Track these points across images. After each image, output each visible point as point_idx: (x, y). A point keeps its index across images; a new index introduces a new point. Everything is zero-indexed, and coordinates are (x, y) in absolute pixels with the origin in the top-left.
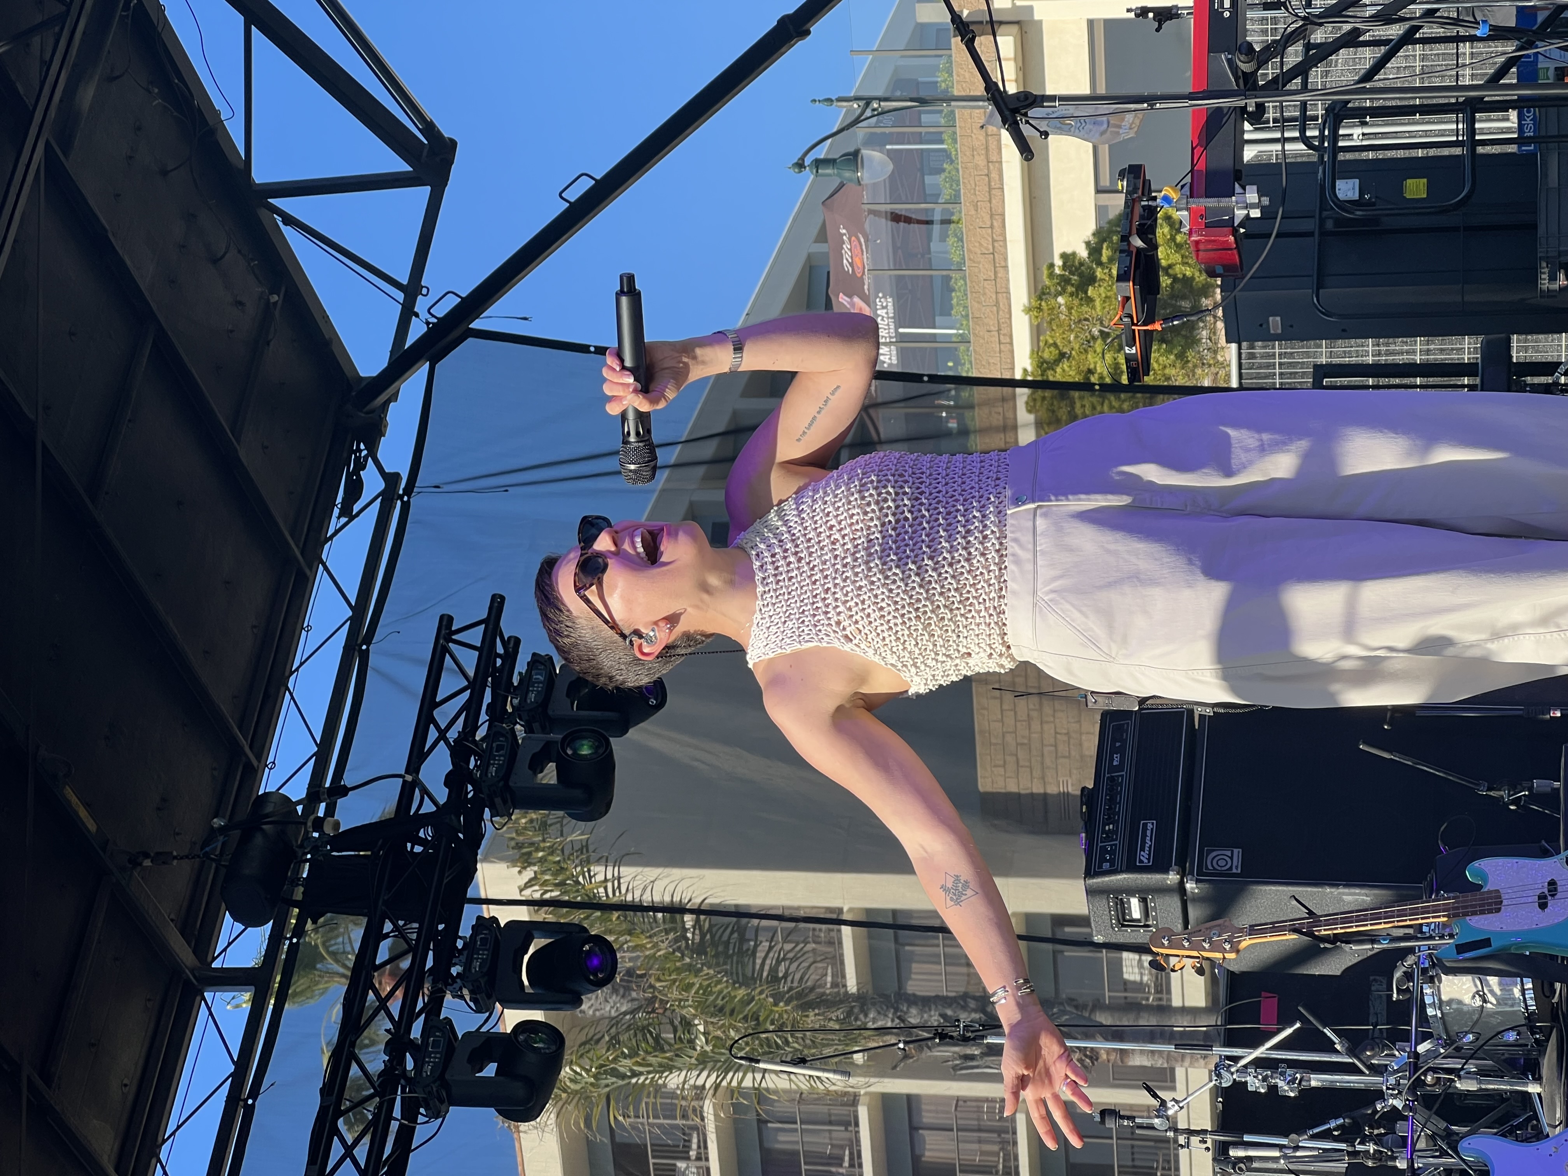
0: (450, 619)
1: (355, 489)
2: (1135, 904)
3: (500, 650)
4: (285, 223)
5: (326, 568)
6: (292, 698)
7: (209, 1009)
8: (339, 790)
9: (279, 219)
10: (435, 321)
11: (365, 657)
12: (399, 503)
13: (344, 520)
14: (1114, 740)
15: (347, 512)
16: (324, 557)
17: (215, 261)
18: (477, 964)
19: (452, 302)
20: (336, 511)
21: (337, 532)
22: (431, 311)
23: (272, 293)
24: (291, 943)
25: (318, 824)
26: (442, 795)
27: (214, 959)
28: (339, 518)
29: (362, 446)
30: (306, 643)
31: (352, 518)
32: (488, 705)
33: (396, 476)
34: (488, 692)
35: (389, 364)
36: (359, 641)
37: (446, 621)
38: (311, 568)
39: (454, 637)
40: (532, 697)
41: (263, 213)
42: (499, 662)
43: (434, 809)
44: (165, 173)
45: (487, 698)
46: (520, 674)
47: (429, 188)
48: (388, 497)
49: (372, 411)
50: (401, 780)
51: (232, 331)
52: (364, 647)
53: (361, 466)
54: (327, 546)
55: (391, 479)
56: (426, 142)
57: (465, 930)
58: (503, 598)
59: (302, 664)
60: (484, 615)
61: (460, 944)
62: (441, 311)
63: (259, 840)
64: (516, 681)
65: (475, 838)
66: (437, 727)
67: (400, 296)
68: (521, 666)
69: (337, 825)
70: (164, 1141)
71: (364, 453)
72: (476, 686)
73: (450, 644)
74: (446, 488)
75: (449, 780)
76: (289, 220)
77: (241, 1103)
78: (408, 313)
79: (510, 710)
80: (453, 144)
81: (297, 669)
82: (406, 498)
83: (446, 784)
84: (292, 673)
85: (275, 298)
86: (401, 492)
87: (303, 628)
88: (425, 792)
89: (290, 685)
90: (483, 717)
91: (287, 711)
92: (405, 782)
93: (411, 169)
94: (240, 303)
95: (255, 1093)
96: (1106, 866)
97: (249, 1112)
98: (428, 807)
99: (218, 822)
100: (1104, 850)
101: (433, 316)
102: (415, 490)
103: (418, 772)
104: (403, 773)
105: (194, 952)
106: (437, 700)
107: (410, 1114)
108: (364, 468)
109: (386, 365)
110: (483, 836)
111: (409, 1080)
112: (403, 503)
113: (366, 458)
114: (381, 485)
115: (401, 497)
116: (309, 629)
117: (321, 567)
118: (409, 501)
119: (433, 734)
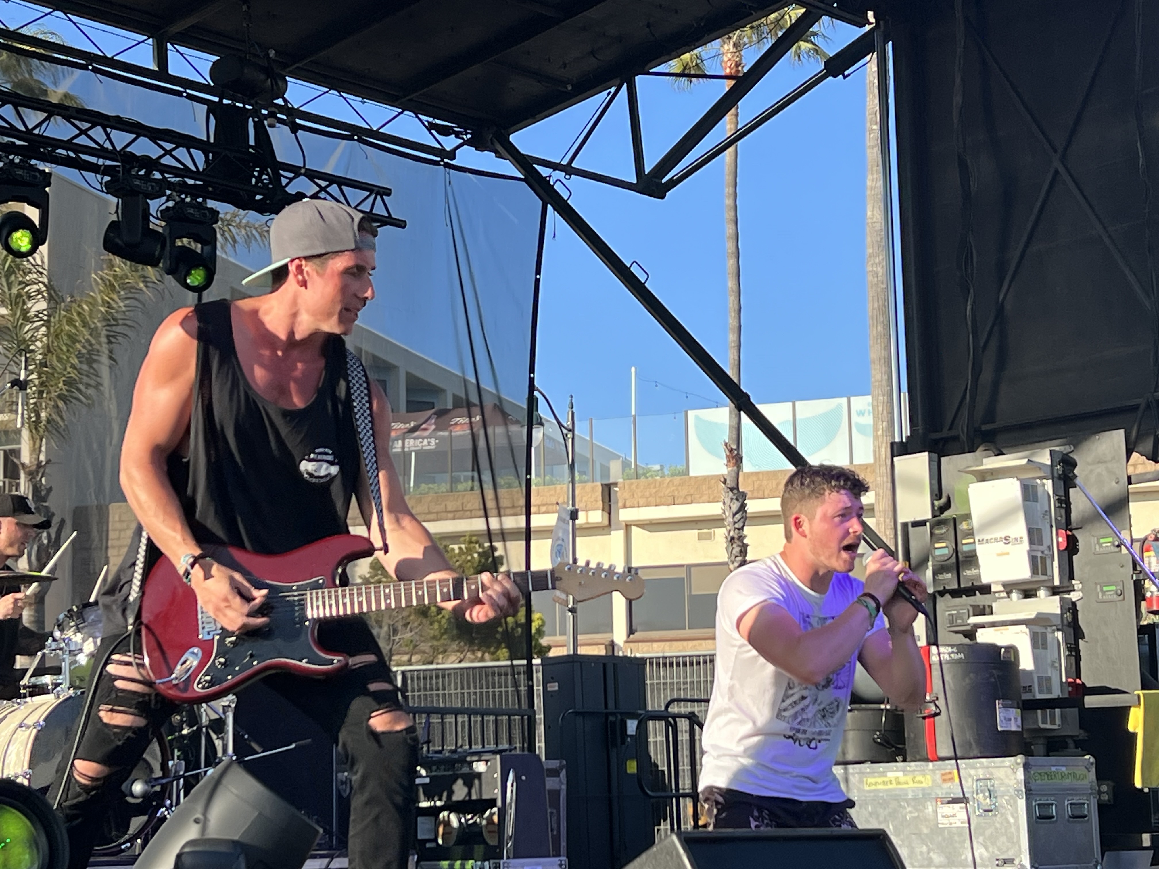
0: (389, 195)
1: (445, 131)
4: (609, 94)
5: (400, 114)
6: (325, 93)
7: (143, 41)
8: (295, 128)
9: (613, 90)
10: (552, 183)
11: (350, 138)
12: (439, 159)
13: (426, 124)
15: (431, 127)
16: (406, 112)
17: (593, 53)
18: (191, 211)
19: (565, 195)
20: (430, 119)
21: (421, 121)
22: (558, 182)
23: (572, 85)
24: (182, 92)
25: (272, 115)
27: (172, 45)
28: (427, 121)
29: (469, 136)
30: (355, 100)
31: (429, 130)
33: (454, 158)
35: (523, 155)
36: (359, 135)
37: (388, 192)
38: (401, 104)
39: (379, 197)
41: (618, 81)
43: (284, 184)
44: (648, 26)
47: (635, 182)
48: (441, 152)
49: (492, 143)
50: (302, 165)
51: (549, 61)
52: (356, 138)
53: (458, 135)
54: (412, 114)
55: (452, 154)
56: (664, 181)
57: (211, 204)
58: (404, 227)
59: (345, 98)
60: (393, 216)
61: (200, 200)
62: (558, 187)
63: (262, 77)
66: (327, 186)
67: (564, 162)
69: (272, 126)
70: (65, 14)
71: (464, 137)
73: (374, 195)
74: (449, 188)
75: (300, 194)
76: (614, 94)
77: (89, 62)
78: (555, 166)
80: (663, 197)
81: (341, 96)
82: (442, 163)
84: (339, 92)
85: (570, 88)
86: (446, 160)
87: (363, 98)
88: (291, 180)
89: (332, 91)
91: (315, 90)
92: (300, 168)
93: (647, 171)
94: (565, 65)
95: (95, 70)
97: (84, 67)
98: (284, 181)
99: (272, 53)
101: (555, 183)
102: (447, 169)
103: (304, 176)
104: (307, 167)
105: (178, 33)
106: (343, 187)
107: (106, 171)
108: (457, 136)
109: (523, 152)
111: (129, 171)
112: (439, 162)
113: (463, 139)
114: (448, 149)
115: (442, 160)
116: (364, 103)
117: (400, 110)
118: (440, 165)
119: (323, 184)
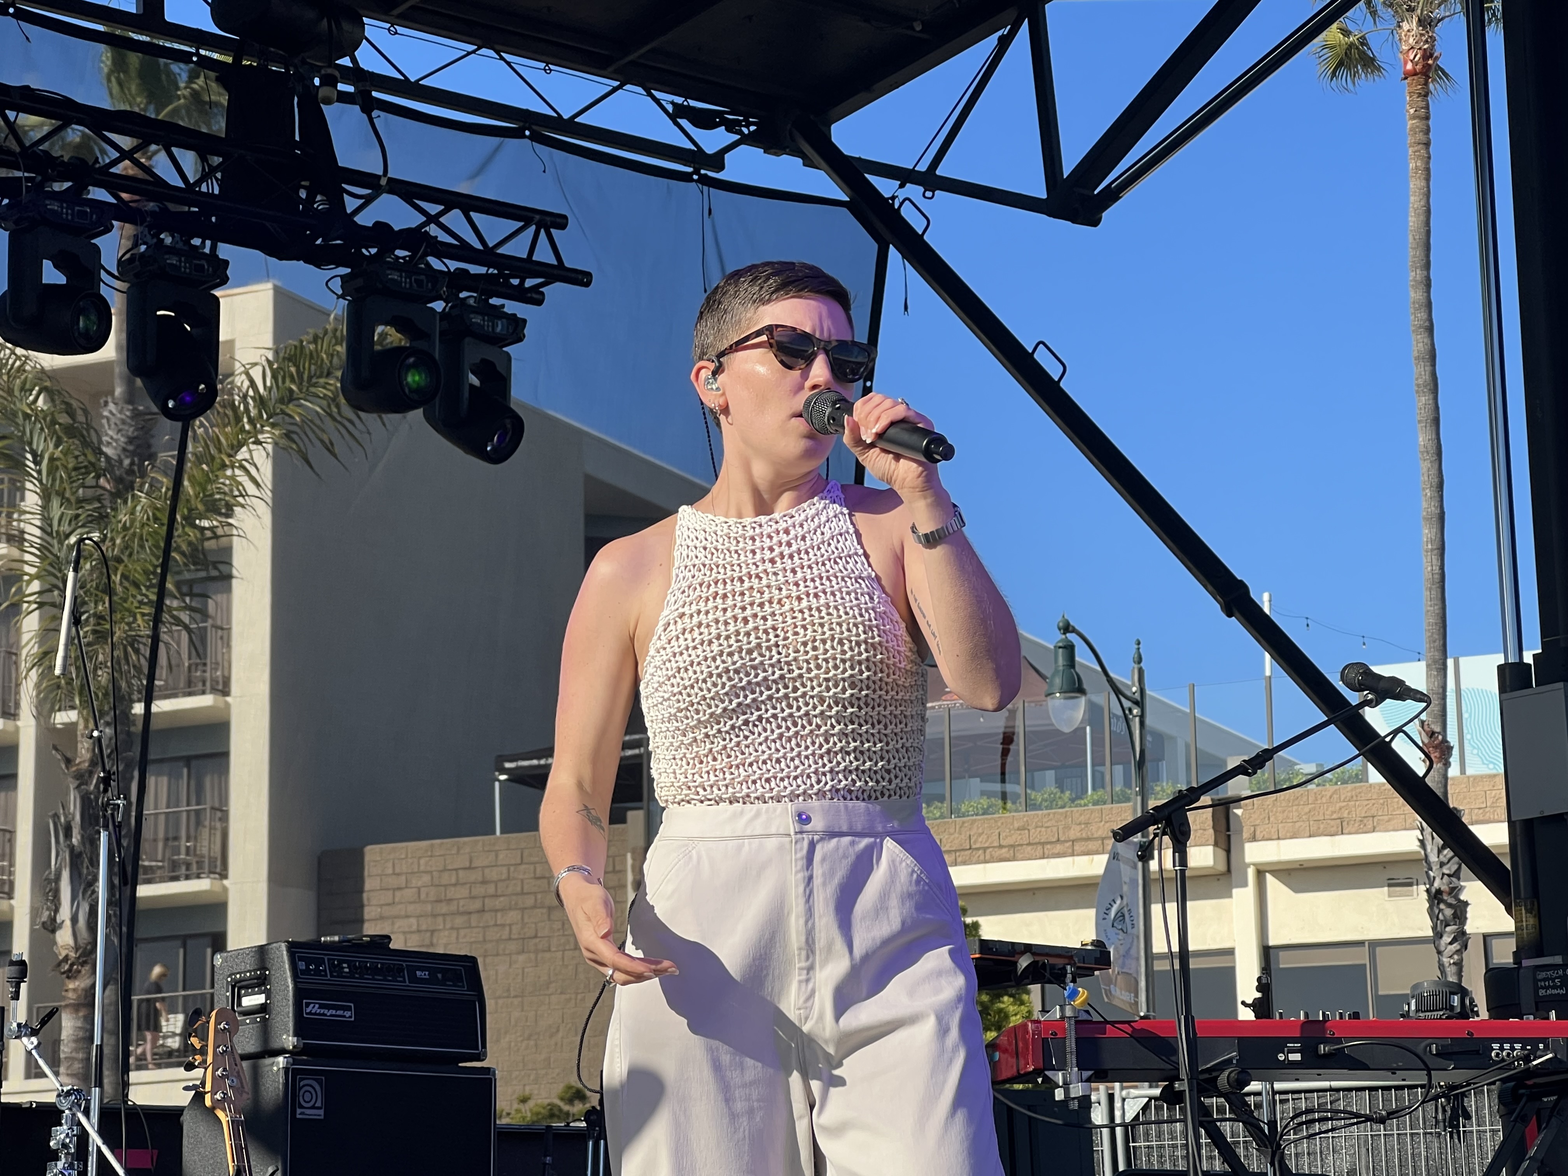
0: (563, 226)
1: (705, 121)
2: (259, 999)
3: (529, 283)
4: (1001, 39)
5: (615, 90)
6: (469, 54)
8: (369, 106)
9: (1006, 31)
10: (896, 207)
11: (517, 134)
12: (690, 170)
13: (670, 108)
14: (444, 971)
15: (678, 112)
16: (628, 87)
18: (173, 261)
20: (679, 100)
21: (657, 101)
22: (907, 202)
23: (923, 23)
24: (191, 54)
25: (329, 84)
26: (365, 219)
28: (672, 103)
29: (752, 128)
30: (530, 68)
31: (673, 117)
32: (466, 271)
33: (720, 167)
34: (482, 270)
35: (846, 157)
36: (534, 127)
37: (560, 222)
38: (615, 72)
39: (542, 231)
40: (477, 319)
41: (1012, 14)
42: (515, 282)
43: (349, 211)
45: (475, 269)
46: (503, 306)
47: (1044, 196)
48: (697, 157)
49: (793, 139)
50: (381, 173)
52: (527, 133)
53: (731, 127)
54: (640, 90)
55: (717, 161)
56: (1096, 192)
57: (213, 247)
58: (587, 284)
59: (508, 64)
60: (567, 264)
62: (908, 213)
63: (310, 14)
64: (494, 301)
65: (318, 259)
66: (442, 213)
67: (922, 167)
68: (511, 307)
69: (328, 102)
71: (745, 131)
72: (487, 256)
73: (533, 227)
74: (708, 222)
75: (381, 228)
76: (1004, 44)
78: (904, 176)
79: (463, 295)
80: (1094, 222)
81: (502, 58)
82: (695, 177)
83: (377, 224)
84: (498, 53)
85: (918, 27)
86: (703, 172)
87: (548, 64)
88: (368, 200)
89: (484, 51)
90: (453, 265)
91: (450, 48)
92: (378, 177)
93: (1065, 177)
95: (21, 15)
96: (302, 965)
98: (351, 204)
100: (319, 962)
101: (901, 204)
102: (705, 188)
103: (391, 192)
104: (389, 175)
106: (472, 213)
108: (729, 130)
109: (846, 153)
110: (319, 267)
111: (41, 185)
112: (692, 174)
113: (740, 132)
114: (710, 150)
115: (696, 171)
116: (547, 71)
117: (616, 84)
118: (693, 180)
119: (434, 209)
